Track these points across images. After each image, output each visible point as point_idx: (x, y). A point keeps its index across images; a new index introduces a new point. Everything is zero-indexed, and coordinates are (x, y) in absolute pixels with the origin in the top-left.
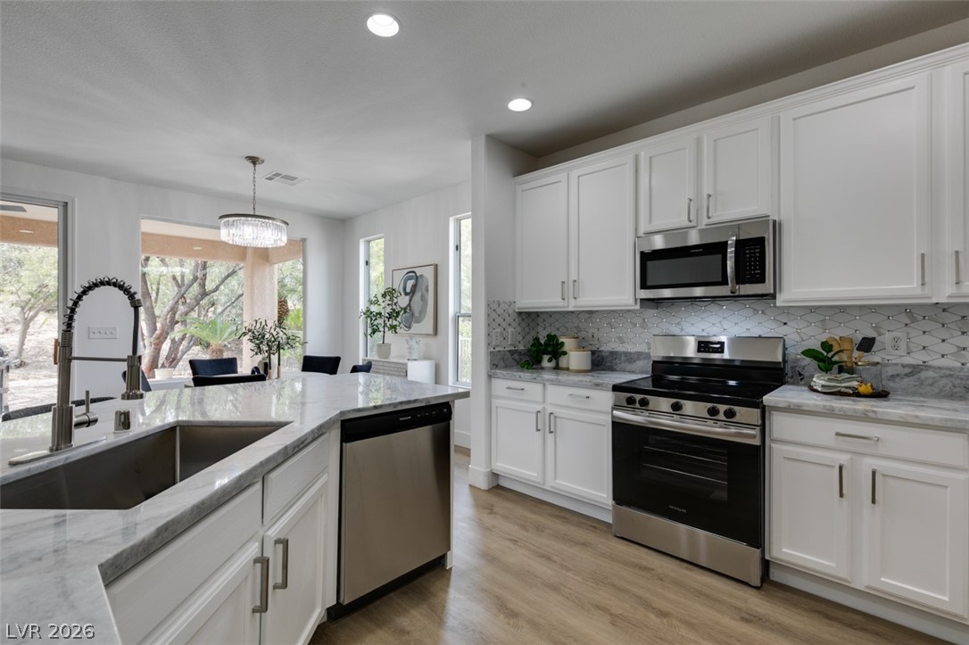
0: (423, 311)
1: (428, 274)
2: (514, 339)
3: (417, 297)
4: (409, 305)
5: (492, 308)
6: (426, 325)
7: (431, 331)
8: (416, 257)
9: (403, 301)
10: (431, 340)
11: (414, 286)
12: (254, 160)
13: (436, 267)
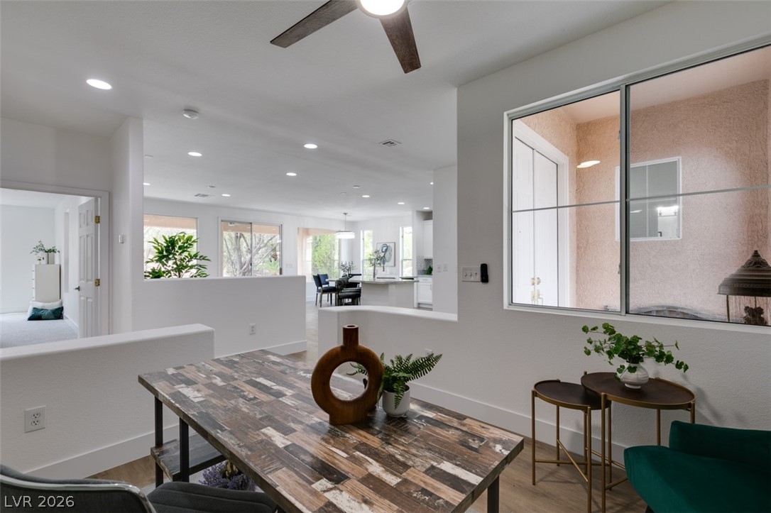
0: (390, 259)
1: (392, 245)
2: (424, 267)
3: (388, 253)
4: (384, 256)
5: (418, 258)
6: (391, 263)
7: (393, 265)
8: (387, 239)
9: (382, 255)
10: (393, 268)
11: (386, 250)
12: (345, 214)
13: (395, 243)
